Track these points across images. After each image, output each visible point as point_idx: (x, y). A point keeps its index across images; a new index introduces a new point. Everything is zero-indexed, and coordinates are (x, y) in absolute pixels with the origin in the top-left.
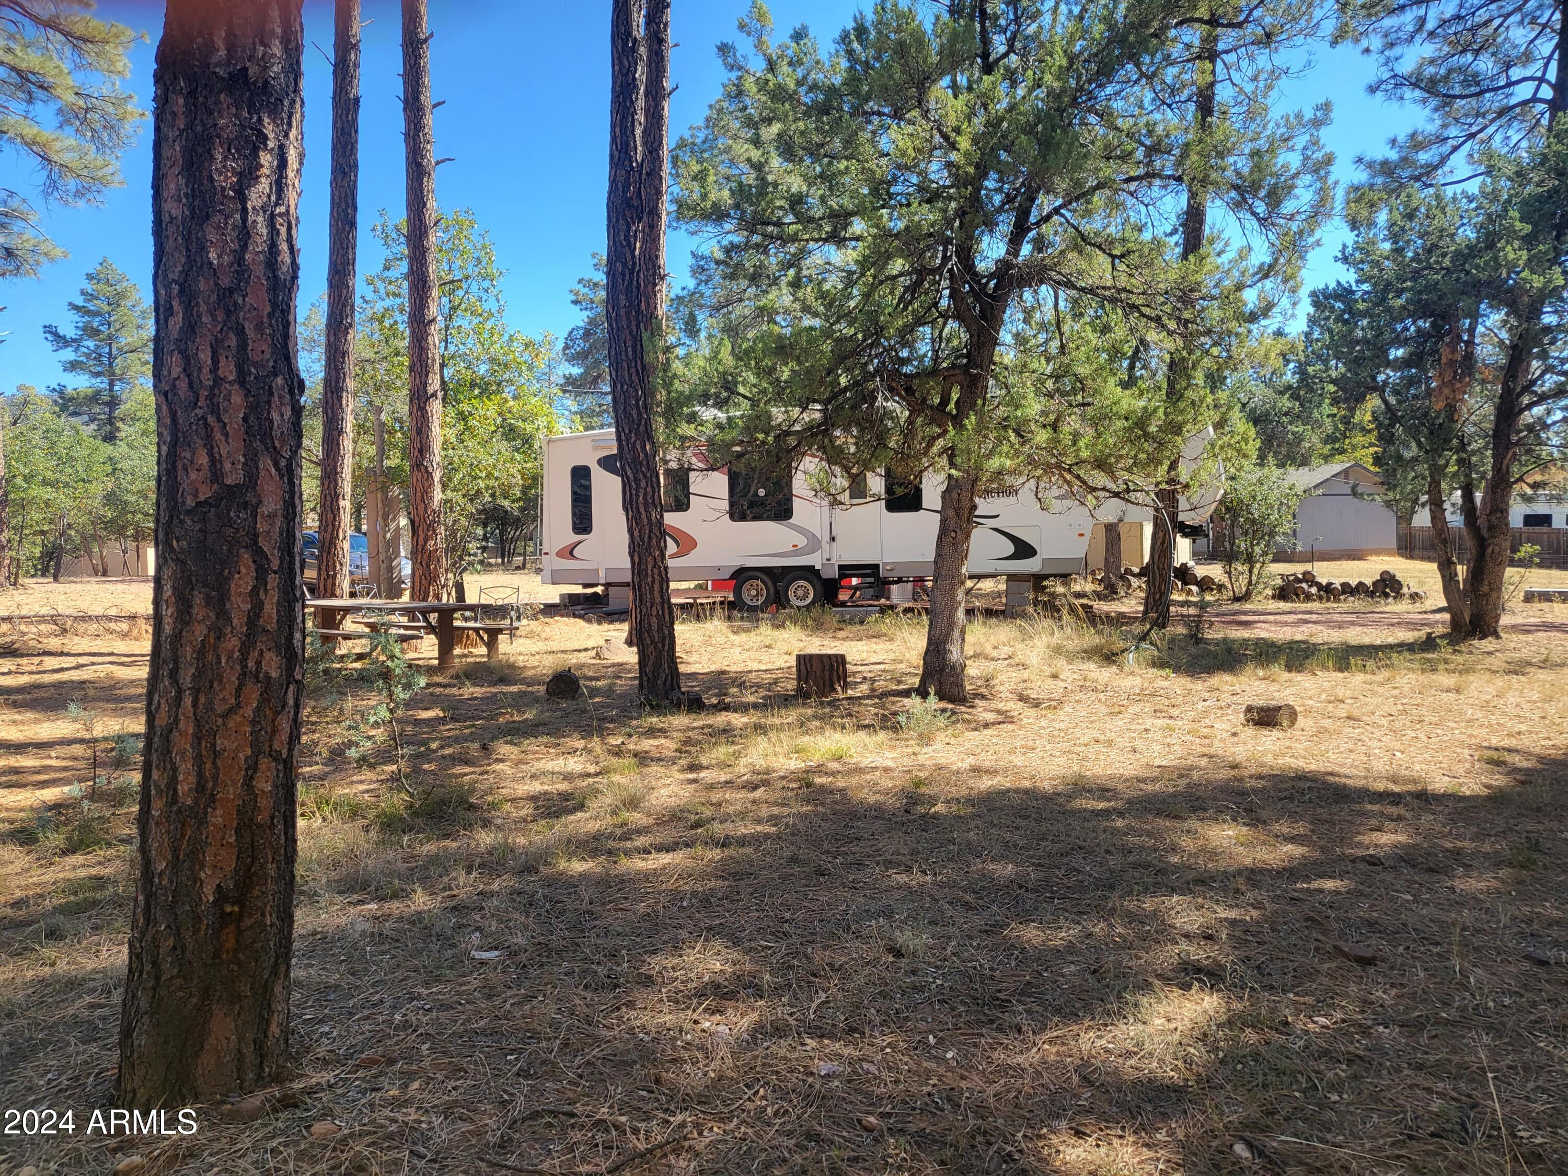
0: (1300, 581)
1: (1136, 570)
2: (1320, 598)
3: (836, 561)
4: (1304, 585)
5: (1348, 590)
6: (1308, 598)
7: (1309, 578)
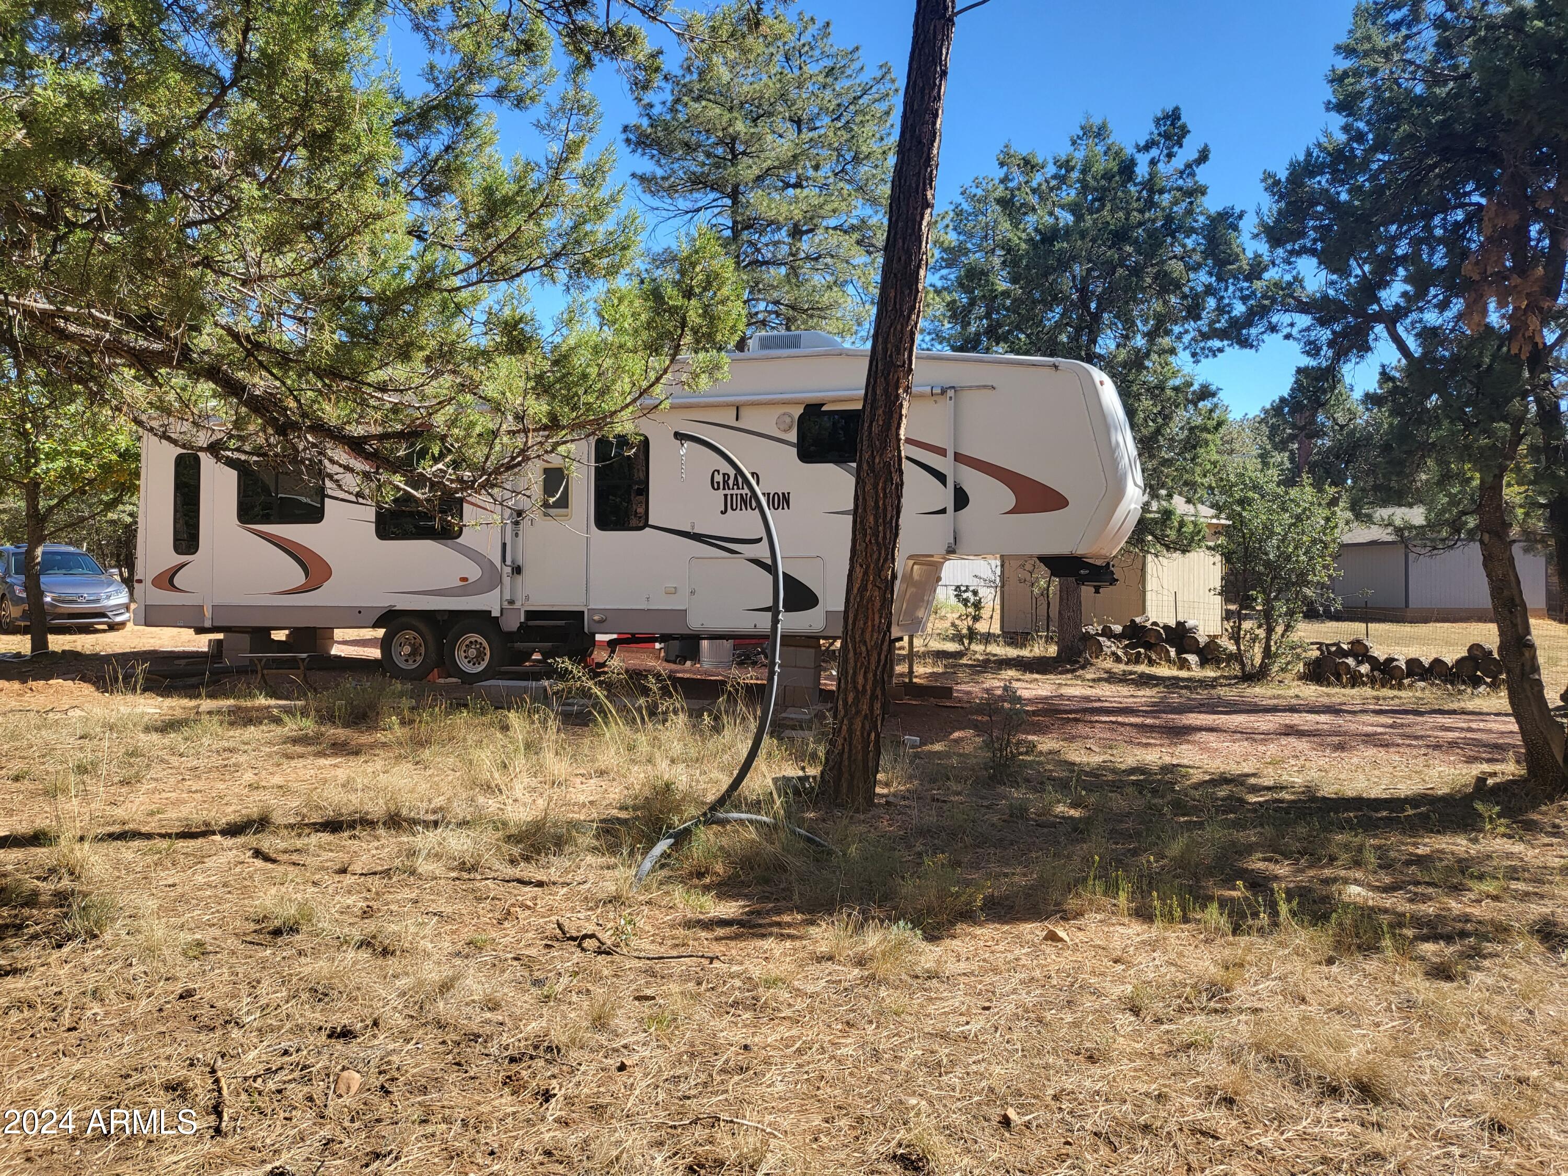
0: (1346, 654)
1: (1118, 629)
2: (1373, 681)
3: (522, 606)
4: (1350, 661)
5: (1416, 669)
6: (1355, 680)
7: (1359, 651)
